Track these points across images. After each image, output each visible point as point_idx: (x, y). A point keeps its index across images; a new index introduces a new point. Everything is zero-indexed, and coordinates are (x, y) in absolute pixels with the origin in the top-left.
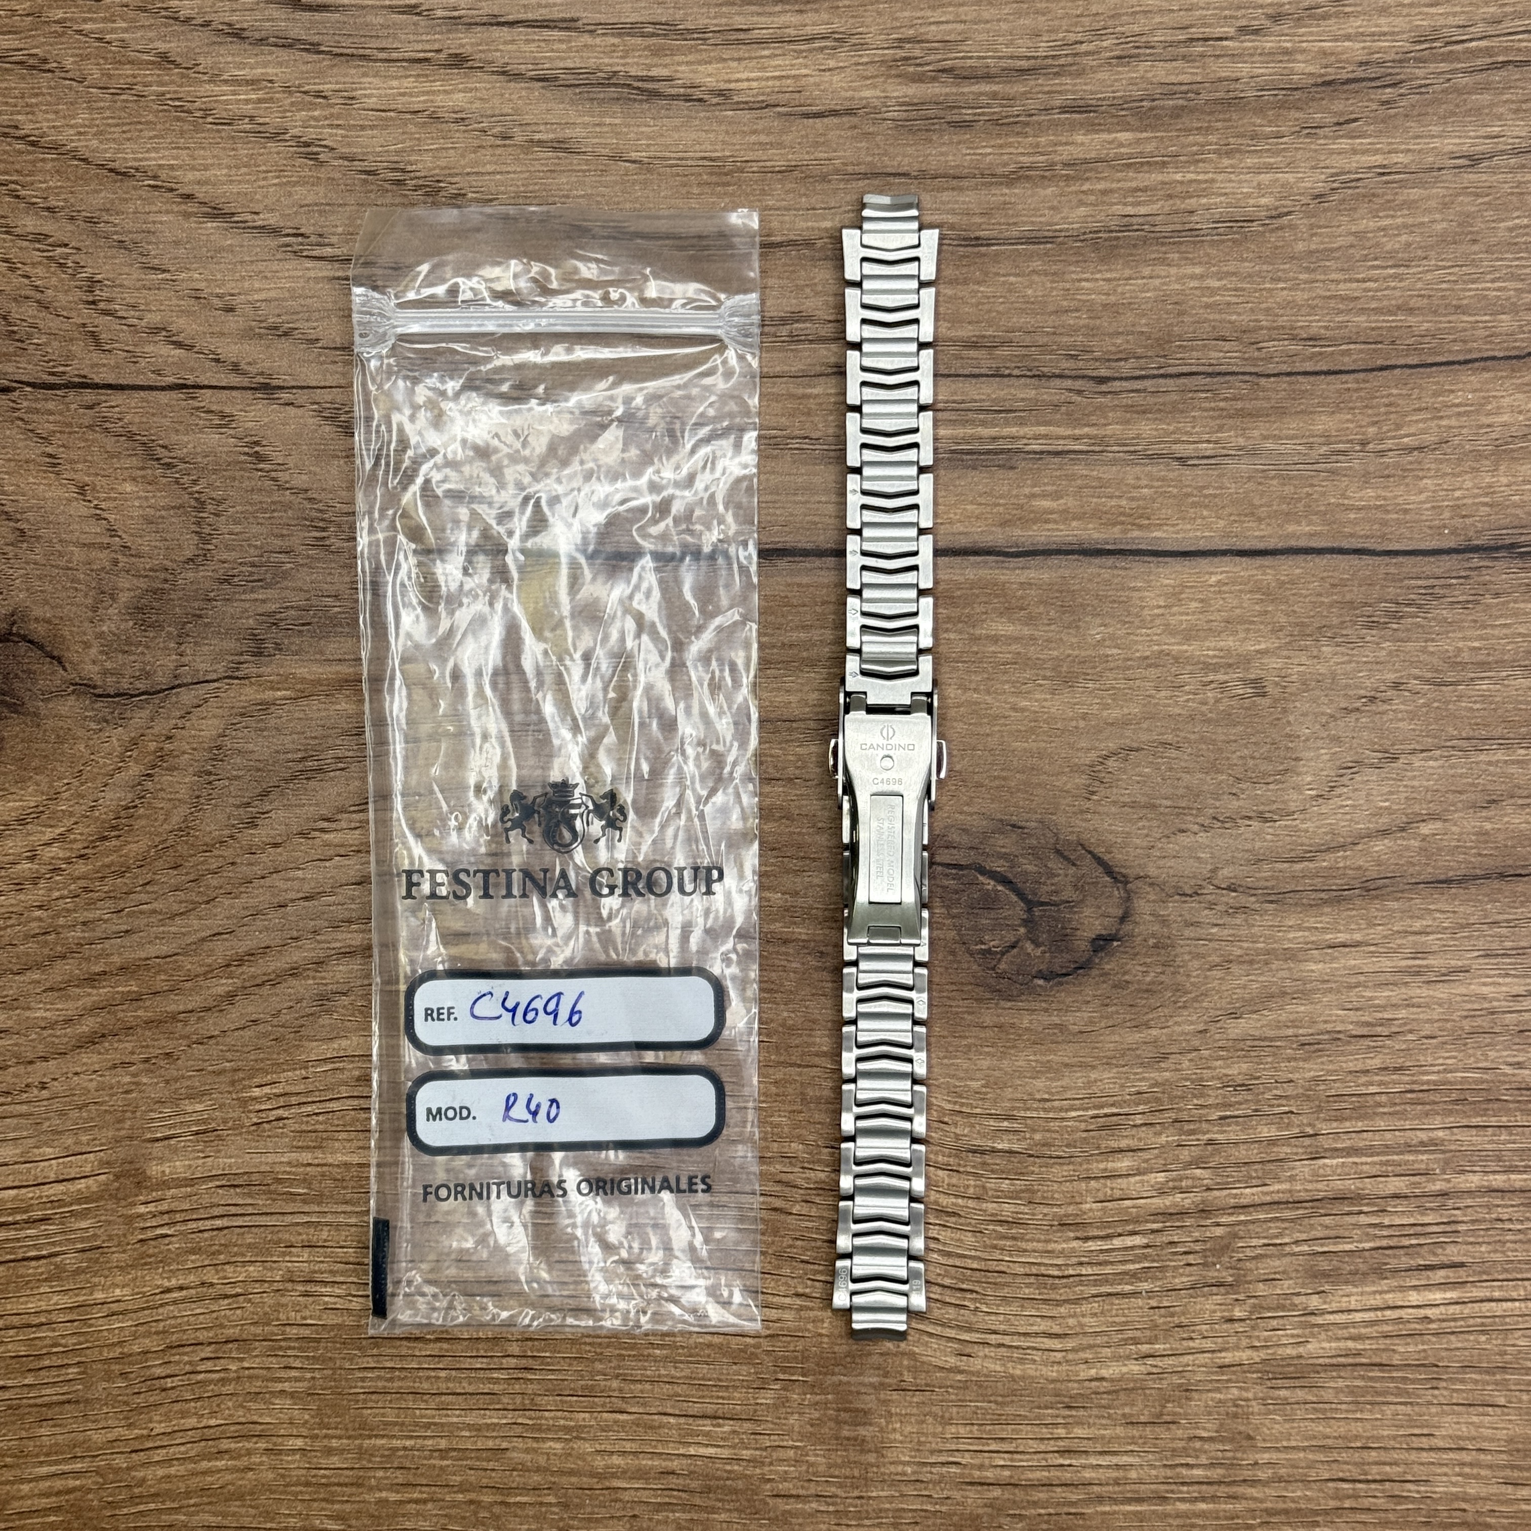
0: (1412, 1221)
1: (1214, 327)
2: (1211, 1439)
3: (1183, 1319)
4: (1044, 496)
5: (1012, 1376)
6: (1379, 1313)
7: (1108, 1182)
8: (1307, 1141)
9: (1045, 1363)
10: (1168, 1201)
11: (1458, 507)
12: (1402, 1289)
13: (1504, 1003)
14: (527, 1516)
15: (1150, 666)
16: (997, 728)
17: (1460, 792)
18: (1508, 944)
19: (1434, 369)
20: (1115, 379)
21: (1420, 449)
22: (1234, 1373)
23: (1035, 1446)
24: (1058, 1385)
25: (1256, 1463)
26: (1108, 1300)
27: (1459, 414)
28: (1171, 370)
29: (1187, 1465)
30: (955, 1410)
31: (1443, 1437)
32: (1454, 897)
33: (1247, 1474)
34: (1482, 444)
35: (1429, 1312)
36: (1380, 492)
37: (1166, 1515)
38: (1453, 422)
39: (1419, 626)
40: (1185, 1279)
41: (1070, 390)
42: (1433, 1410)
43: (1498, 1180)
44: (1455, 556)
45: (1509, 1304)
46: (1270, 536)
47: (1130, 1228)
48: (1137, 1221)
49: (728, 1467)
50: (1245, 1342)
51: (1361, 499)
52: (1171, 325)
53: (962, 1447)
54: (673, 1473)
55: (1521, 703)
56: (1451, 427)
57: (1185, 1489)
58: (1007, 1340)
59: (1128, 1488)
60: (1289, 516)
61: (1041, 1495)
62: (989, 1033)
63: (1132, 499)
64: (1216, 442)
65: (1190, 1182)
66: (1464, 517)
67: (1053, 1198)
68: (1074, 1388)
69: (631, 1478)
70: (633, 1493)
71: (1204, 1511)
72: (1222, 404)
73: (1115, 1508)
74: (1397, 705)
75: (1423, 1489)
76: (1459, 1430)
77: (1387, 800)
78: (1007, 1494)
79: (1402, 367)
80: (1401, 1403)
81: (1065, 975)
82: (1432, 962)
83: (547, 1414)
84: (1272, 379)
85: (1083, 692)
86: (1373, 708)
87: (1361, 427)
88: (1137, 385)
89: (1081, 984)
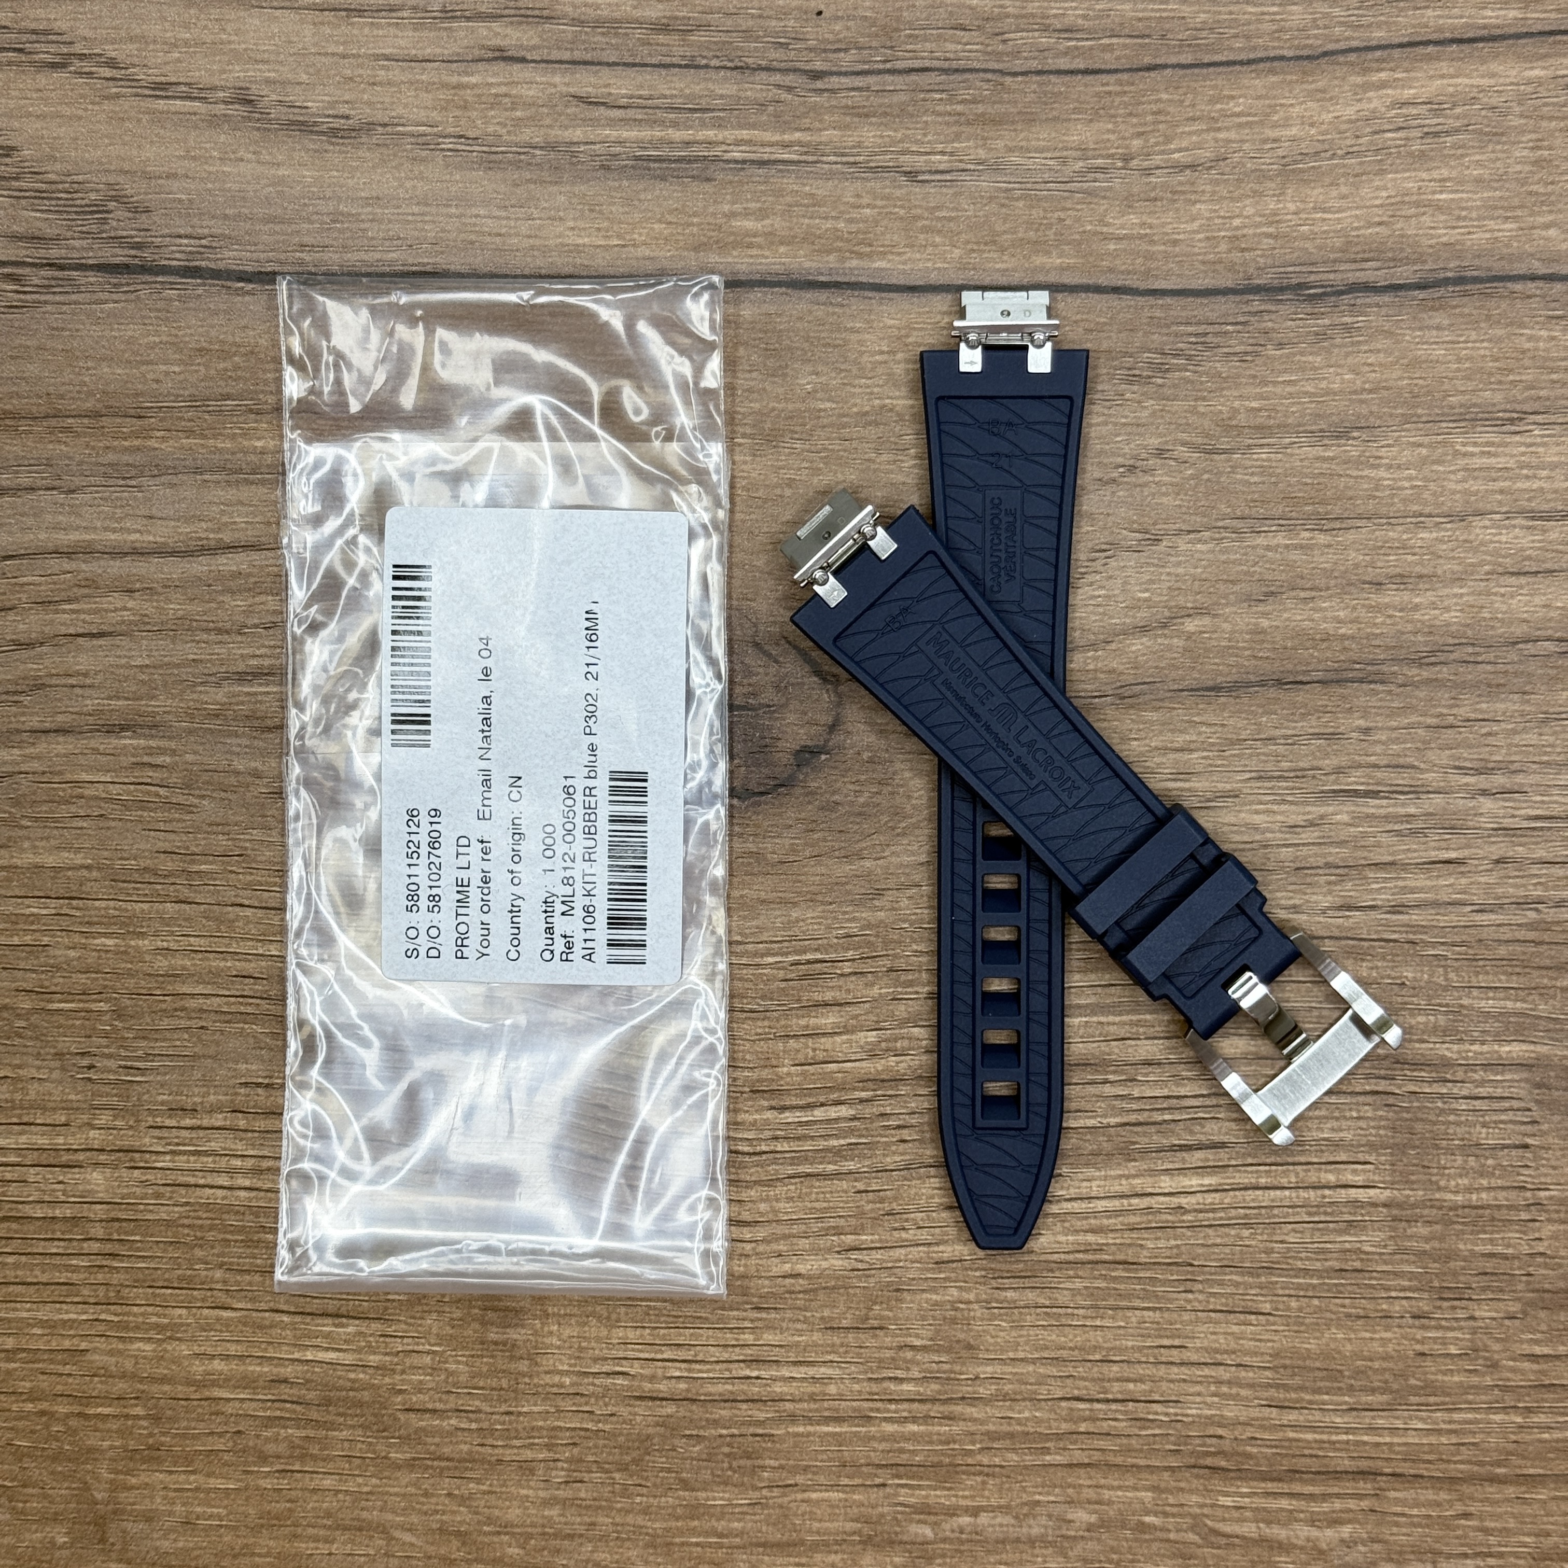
0: (1166, 1092)
1: (951, 14)
2: (924, 1348)
3: (894, 1205)
4: (747, 214)
6: (1125, 1202)
7: (810, 1042)
10: (880, 1065)
11: (1237, 238)
12: (1152, 1173)
13: (1278, 835)
14: (108, 1431)
15: (870, 423)
17: (1232, 582)
18: (1285, 765)
19: (1211, 69)
20: (832, 74)
21: (1193, 167)
22: (954, 1270)
23: (717, 1354)
24: (746, 1283)
25: (977, 1378)
26: (807, 1182)
27: (1240, 126)
28: (900, 65)
29: (896, 1378)
30: (623, 1310)
31: (1197, 1350)
32: (1224, 707)
33: (966, 1390)
34: (1267, 163)
35: (1183, 1201)
36: (1144, 218)
37: (871, 1438)
38: (1233, 135)
39: (1188, 381)
40: (898, 1158)
41: (779, 86)
42: (1186, 1317)
44: (1232, 297)
45: (1278, 1192)
46: (1015, 270)
47: (834, 1096)
48: (841, 1088)
49: (352, 1376)
51: (1122, 227)
52: (900, 9)
53: (630, 1354)
54: (285, 1381)
55: (1306, 476)
56: (1231, 141)
57: (893, 1407)
59: (826, 1404)
60: (1038, 246)
61: (724, 1413)
63: (851, 221)
64: (952, 154)
65: (906, 1043)
66: (1243, 250)
67: (744, 1060)
68: (765, 1286)
69: (236, 1387)
70: (237, 1404)
71: (914, 1434)
72: (959, 108)
73: (810, 1429)
74: (1161, 476)
75: (1172, 1411)
76: (1216, 1341)
77: (1147, 590)
78: (683, 1411)
79: (1174, 66)
80: (1148, 1309)
81: (762, 794)
82: (1197, 785)
83: (135, 1309)
84: (1020, 79)
85: (790, 454)
86: (1132, 479)
87: (1124, 138)
88: (859, 82)
89: (781, 805)
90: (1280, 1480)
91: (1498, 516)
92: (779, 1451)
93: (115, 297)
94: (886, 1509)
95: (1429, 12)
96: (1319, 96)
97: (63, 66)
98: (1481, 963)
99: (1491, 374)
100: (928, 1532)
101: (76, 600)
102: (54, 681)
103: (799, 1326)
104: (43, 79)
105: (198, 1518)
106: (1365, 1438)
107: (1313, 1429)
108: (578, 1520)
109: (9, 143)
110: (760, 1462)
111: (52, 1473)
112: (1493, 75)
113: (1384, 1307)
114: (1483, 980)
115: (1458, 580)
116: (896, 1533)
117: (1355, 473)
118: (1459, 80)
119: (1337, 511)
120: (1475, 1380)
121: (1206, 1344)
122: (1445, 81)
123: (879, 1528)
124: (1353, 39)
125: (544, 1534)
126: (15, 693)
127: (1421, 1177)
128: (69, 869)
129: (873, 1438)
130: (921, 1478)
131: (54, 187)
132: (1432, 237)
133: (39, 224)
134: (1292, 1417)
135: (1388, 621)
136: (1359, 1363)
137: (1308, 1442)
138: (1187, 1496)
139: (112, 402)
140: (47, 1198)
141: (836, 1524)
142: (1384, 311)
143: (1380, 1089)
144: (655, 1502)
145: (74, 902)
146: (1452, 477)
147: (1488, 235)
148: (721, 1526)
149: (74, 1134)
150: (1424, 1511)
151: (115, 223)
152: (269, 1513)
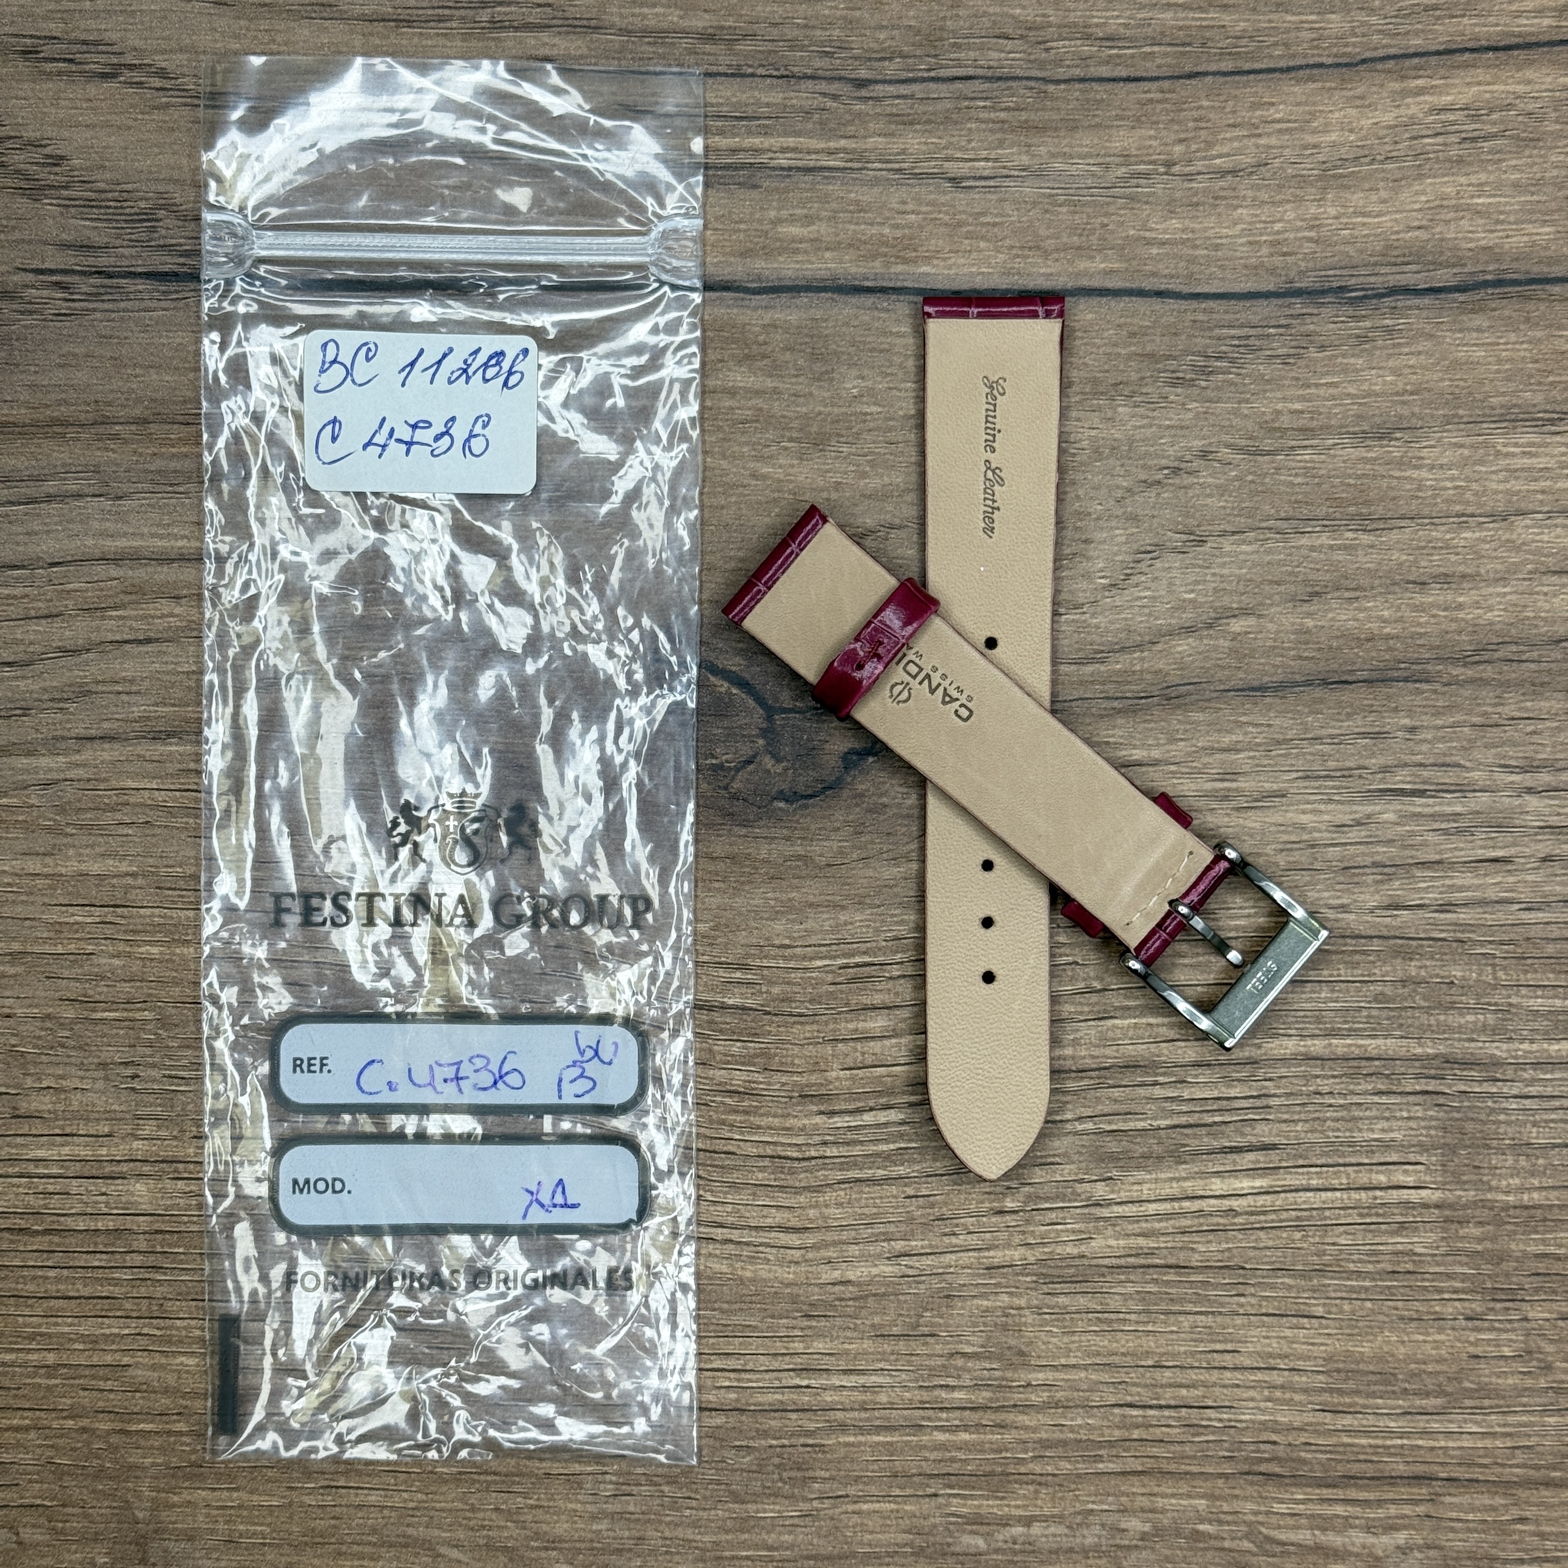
0: (1216, 1094)
1: (994, 23)
2: (975, 1356)
3: (944, 1210)
4: (792, 219)
5: (741, 1279)
6: (1176, 1205)
7: (859, 1046)
8: (1094, 998)
9: (781, 1262)
11: (1278, 242)
12: (1203, 1175)
13: (1326, 835)
14: (152, 1447)
16: (733, 499)
17: (1278, 583)
18: (1332, 764)
19: (1252, 77)
20: (876, 82)
21: (1234, 172)
22: (1004, 1276)
23: (764, 1362)
24: (796, 1290)
25: (1029, 1385)
26: (857, 1187)
27: (1280, 131)
28: (943, 73)
29: (947, 1386)
31: (1250, 1354)
32: (1270, 707)
33: (1017, 1397)
34: (1308, 168)
35: (1235, 1203)
36: (1187, 222)
38: (1273, 141)
39: (1231, 383)
41: (824, 95)
42: (1239, 1321)
43: (1317, 1046)
44: (1275, 301)
45: (1329, 1194)
46: (1058, 274)
47: (883, 1101)
48: (890, 1092)
50: (1017, 1239)
51: (1165, 231)
52: (944, 18)
55: (1350, 476)
56: (1270, 147)
57: (944, 1415)
58: (735, 1235)
59: (876, 1413)
60: (1082, 251)
61: (773, 1423)
62: (720, 866)
63: (897, 227)
64: (996, 160)
66: (1285, 254)
67: (793, 1064)
68: (815, 1293)
71: (966, 1443)
72: (1003, 115)
73: (861, 1439)
74: (1205, 478)
75: (1225, 1416)
76: (1269, 1345)
77: (1192, 591)
78: (733, 1420)
79: (1214, 74)
80: (1201, 1313)
81: (811, 796)
82: (1242, 785)
83: (178, 1322)
84: (1062, 86)
85: (836, 458)
86: (1177, 481)
87: (1166, 145)
88: (904, 89)
89: (829, 807)
90: (1335, 1486)
91: (1540, 516)
92: (830, 1462)
93: (163, 304)
94: (938, 1520)
95: (1465, 20)
96: (1359, 102)
97: (114, 76)
98: (1529, 961)
99: (1531, 376)
100: (981, 1543)
101: (123, 606)
102: (100, 688)
103: (849, 1334)
104: (92, 90)
105: (241, 1536)
106: (1420, 1442)
107: (1366, 1433)
108: (627, 1534)
109: (58, 152)
110: (811, 1474)
111: (94, 1491)
112: (1529, 82)
113: (1437, 1309)
114: (1531, 978)
115: (1502, 580)
116: (949, 1545)
117: (1397, 474)
118: (1496, 87)
119: (1379, 511)
120: (1529, 1382)
121: (1259, 1348)
122: (1482, 88)
123: (931, 1539)
124: (1391, 46)
125: (592, 1549)
126: (60, 700)
127: (1474, 1177)
128: (115, 876)
129: (924, 1447)
130: (973, 1488)
131: (103, 196)
132: (1471, 240)
133: (88, 233)
134: (1347, 1421)
135: (1433, 620)
136: (1413, 1366)
137: (1363, 1446)
138: (1241, 1503)
139: (160, 409)
140: (89, 1210)
141: (887, 1536)
142: (1425, 313)
143: (1430, 1088)
144: (704, 1514)
145: (119, 910)
146: (1494, 477)
147: (1526, 239)
148: (771, 1539)
149: (117, 1145)
150: (1479, 1516)
151: (164, 232)
152: (313, 1530)
